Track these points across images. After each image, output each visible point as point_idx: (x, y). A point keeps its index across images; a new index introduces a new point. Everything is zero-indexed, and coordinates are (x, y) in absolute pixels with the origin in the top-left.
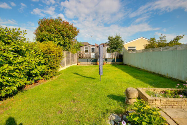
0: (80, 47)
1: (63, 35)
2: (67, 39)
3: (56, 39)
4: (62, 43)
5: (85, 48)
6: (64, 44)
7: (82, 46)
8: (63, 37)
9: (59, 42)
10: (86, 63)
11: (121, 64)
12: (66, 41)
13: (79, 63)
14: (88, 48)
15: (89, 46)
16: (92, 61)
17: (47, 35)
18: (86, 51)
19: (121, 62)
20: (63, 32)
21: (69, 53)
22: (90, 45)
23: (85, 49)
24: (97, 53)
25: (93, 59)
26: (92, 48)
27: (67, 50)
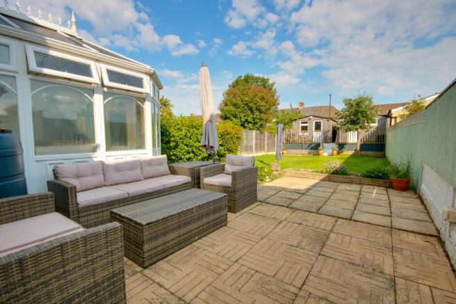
0: (291, 121)
1: (251, 109)
2: (257, 113)
3: (242, 115)
4: (250, 119)
5: (302, 123)
6: (254, 120)
7: (295, 120)
8: (252, 112)
9: (246, 118)
10: (299, 151)
11: (378, 157)
12: (255, 116)
13: (285, 152)
14: (307, 123)
15: (310, 119)
16: (312, 149)
17: (231, 111)
18: (304, 129)
19: (380, 151)
20: (251, 105)
21: (262, 133)
22: (311, 117)
23: (301, 125)
24: (328, 131)
25: (313, 145)
26: (316, 123)
27: (258, 129)
